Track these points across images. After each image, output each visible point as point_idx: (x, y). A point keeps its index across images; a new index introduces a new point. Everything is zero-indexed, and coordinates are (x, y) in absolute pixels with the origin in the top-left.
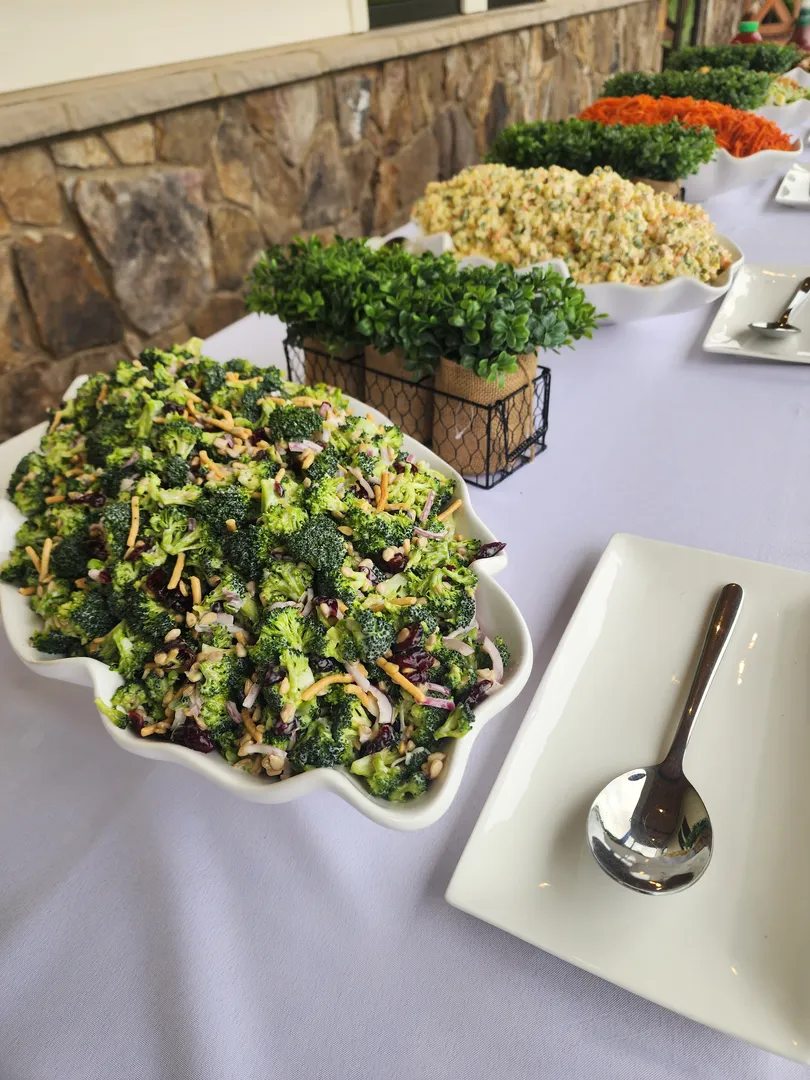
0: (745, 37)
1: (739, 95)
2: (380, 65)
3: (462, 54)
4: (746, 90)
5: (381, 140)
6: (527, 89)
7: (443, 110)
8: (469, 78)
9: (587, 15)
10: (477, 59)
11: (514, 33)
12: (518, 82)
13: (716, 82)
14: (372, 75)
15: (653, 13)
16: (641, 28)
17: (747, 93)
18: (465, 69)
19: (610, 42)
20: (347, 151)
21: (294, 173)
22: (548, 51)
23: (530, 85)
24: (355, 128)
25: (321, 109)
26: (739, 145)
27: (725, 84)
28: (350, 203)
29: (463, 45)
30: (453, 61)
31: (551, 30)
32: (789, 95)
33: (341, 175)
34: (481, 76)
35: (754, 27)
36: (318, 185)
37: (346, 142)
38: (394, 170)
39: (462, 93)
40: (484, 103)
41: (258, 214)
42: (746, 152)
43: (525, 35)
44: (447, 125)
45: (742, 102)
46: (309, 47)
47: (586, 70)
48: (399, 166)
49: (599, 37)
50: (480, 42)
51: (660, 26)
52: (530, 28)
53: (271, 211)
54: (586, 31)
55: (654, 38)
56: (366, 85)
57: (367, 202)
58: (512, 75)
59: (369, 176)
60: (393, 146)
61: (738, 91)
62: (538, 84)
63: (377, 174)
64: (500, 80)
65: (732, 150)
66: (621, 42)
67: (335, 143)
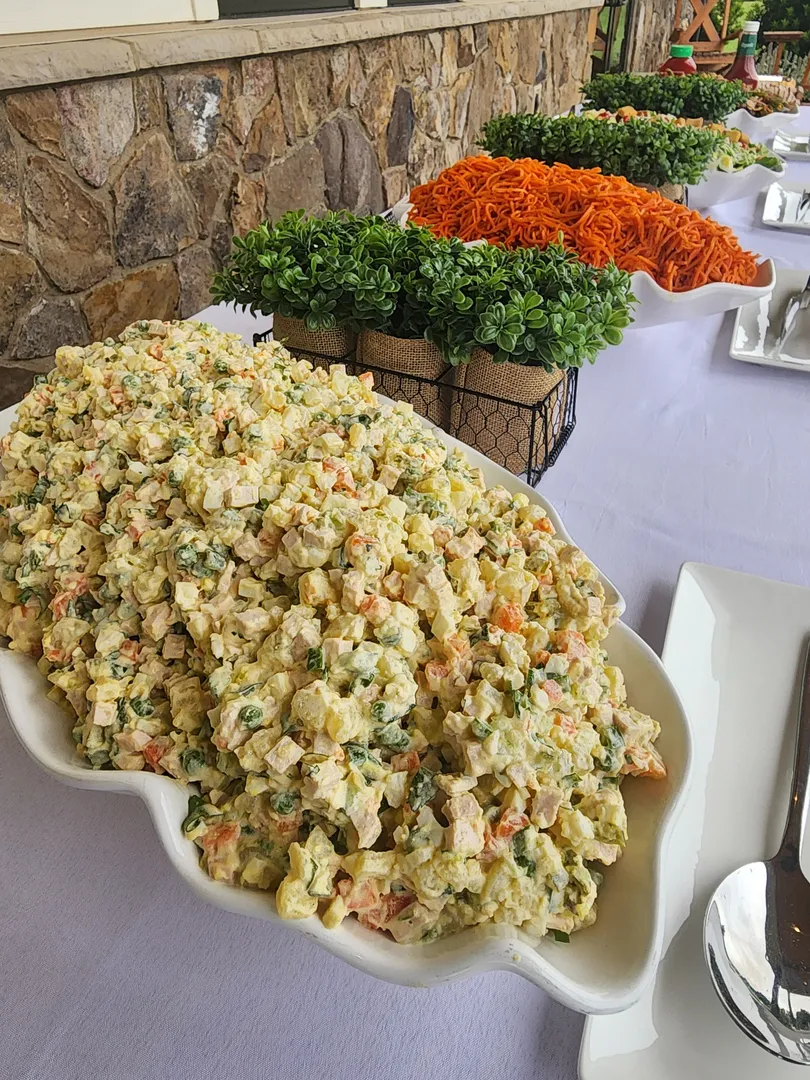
0: (677, 63)
1: (672, 163)
2: (236, 63)
3: (354, 55)
4: (680, 155)
5: (238, 153)
6: (438, 97)
7: (329, 118)
8: (364, 83)
9: (510, 21)
10: (374, 62)
11: (422, 34)
12: (428, 89)
13: (639, 140)
14: (223, 76)
15: (583, 24)
16: (570, 38)
17: (682, 161)
18: (358, 72)
19: (537, 52)
20: (187, 167)
21: (100, 197)
22: (464, 57)
23: (443, 94)
24: (198, 140)
25: (141, 115)
26: (672, 269)
27: (651, 145)
28: (194, 231)
29: (355, 44)
30: (340, 63)
31: (468, 34)
32: (737, 157)
33: (178, 196)
34: (379, 82)
35: (687, 50)
36: (140, 210)
37: (185, 155)
38: (259, 189)
39: (353, 100)
40: (384, 111)
41: (36, 251)
42: (685, 283)
43: (435, 38)
44: (335, 137)
45: (676, 173)
46: (119, 35)
47: (508, 79)
48: (265, 183)
49: (522, 46)
50: (378, 42)
51: (590, 37)
52: (441, 30)
53: (59, 246)
54: (508, 38)
55: (583, 49)
56: (213, 88)
57: (219, 228)
58: (421, 81)
59: (223, 196)
60: (256, 162)
61: (670, 157)
62: (452, 92)
63: (233, 194)
64: (404, 85)
65: (659, 275)
66: (548, 51)
67: (167, 158)
